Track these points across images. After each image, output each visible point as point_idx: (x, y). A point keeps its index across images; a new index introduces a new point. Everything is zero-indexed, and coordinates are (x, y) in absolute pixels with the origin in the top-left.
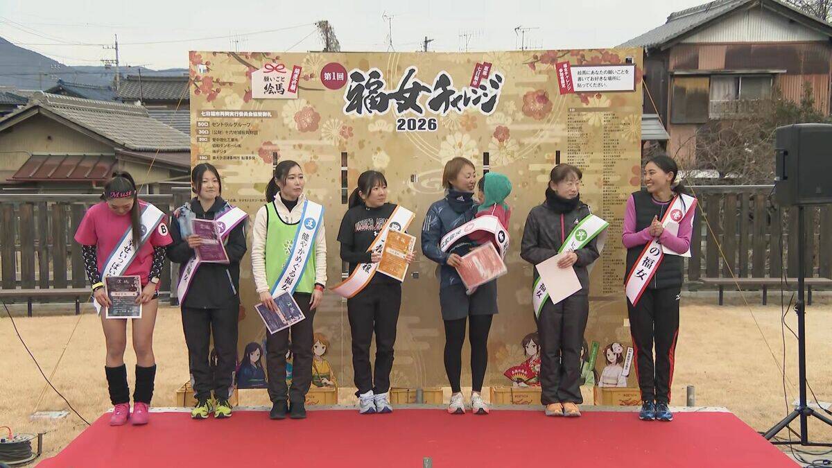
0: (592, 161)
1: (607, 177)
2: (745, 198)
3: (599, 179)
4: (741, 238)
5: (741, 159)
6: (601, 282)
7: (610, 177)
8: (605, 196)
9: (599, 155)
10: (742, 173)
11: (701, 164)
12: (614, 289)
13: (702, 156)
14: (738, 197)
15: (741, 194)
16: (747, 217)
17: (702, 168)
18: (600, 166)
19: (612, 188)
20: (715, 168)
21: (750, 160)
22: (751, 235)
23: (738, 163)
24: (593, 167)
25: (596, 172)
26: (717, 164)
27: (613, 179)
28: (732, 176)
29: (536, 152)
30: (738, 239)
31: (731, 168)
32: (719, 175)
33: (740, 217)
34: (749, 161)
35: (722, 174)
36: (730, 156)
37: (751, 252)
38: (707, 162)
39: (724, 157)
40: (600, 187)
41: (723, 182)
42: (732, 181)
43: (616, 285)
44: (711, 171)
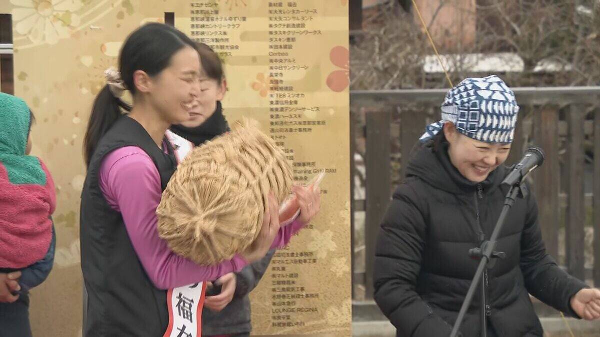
0: (244, 36)
1: (278, 71)
2: (576, 115)
3: (260, 76)
4: (568, 201)
5: (568, 31)
6: (268, 303)
7: (283, 71)
8: (275, 113)
9: (259, 23)
10: (570, 60)
11: (486, 40)
12: (296, 317)
13: (487, 24)
14: (563, 114)
15: (568, 106)
16: (582, 156)
17: (487, 50)
18: (263, 48)
19: (289, 96)
20: (515, 51)
21: (587, 31)
22: (589, 195)
23: (562, 39)
24: (248, 49)
25: (254, 60)
26: (517, 42)
27: (289, 76)
28: (551, 67)
29: (120, 16)
30: (563, 205)
31: (548, 49)
32: (522, 64)
33: (567, 156)
34: (585, 35)
35: (529, 64)
36: (546, 24)
37: (590, 231)
38: (499, 38)
39: (532, 25)
40: (263, 94)
41: (532, 80)
42: (549, 78)
43: (300, 310)
44: (507, 55)
